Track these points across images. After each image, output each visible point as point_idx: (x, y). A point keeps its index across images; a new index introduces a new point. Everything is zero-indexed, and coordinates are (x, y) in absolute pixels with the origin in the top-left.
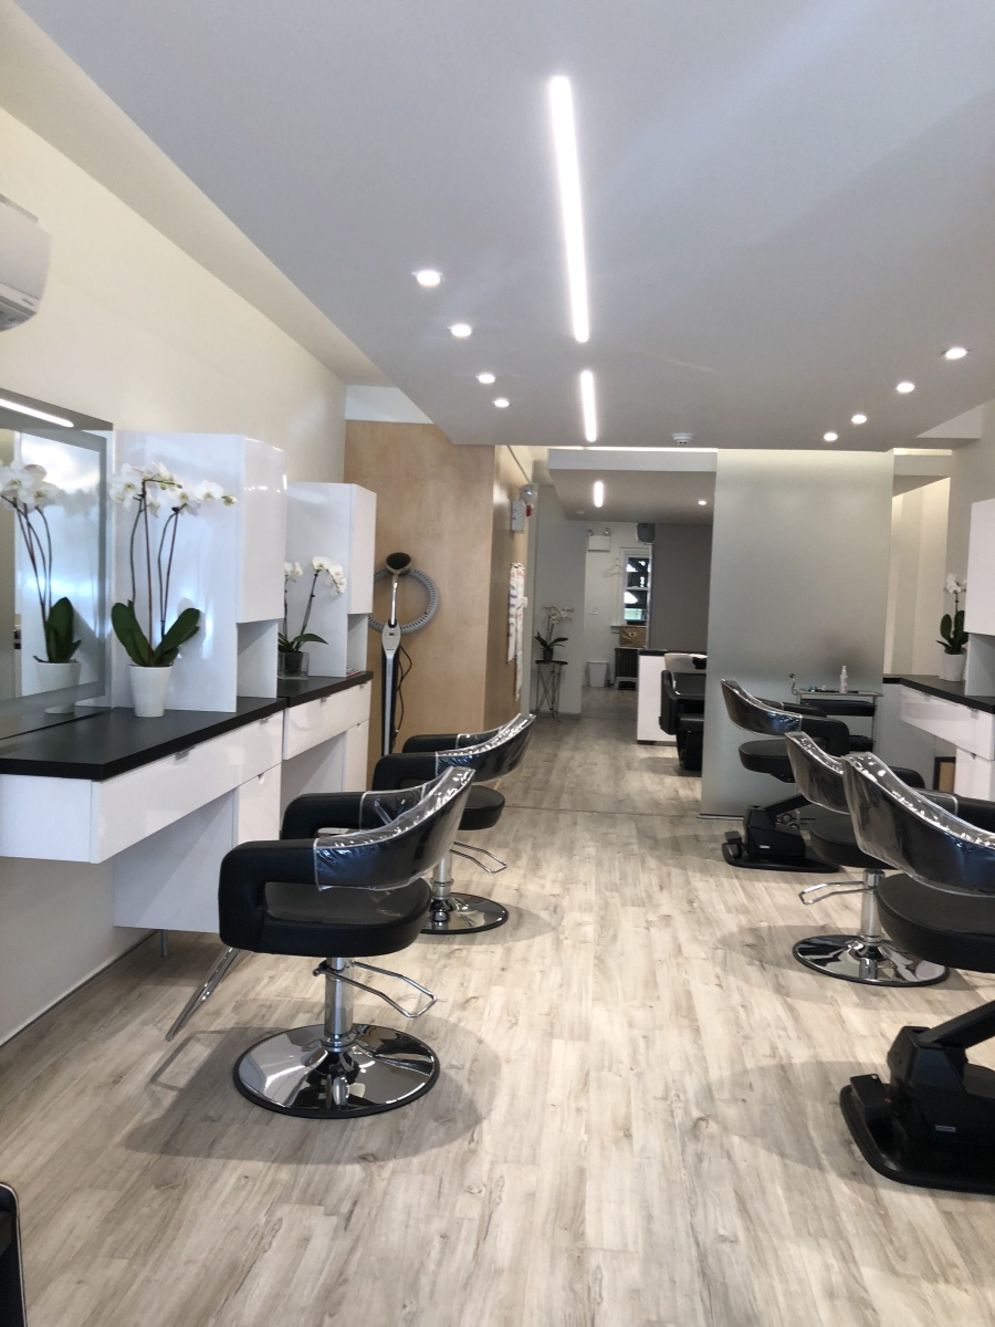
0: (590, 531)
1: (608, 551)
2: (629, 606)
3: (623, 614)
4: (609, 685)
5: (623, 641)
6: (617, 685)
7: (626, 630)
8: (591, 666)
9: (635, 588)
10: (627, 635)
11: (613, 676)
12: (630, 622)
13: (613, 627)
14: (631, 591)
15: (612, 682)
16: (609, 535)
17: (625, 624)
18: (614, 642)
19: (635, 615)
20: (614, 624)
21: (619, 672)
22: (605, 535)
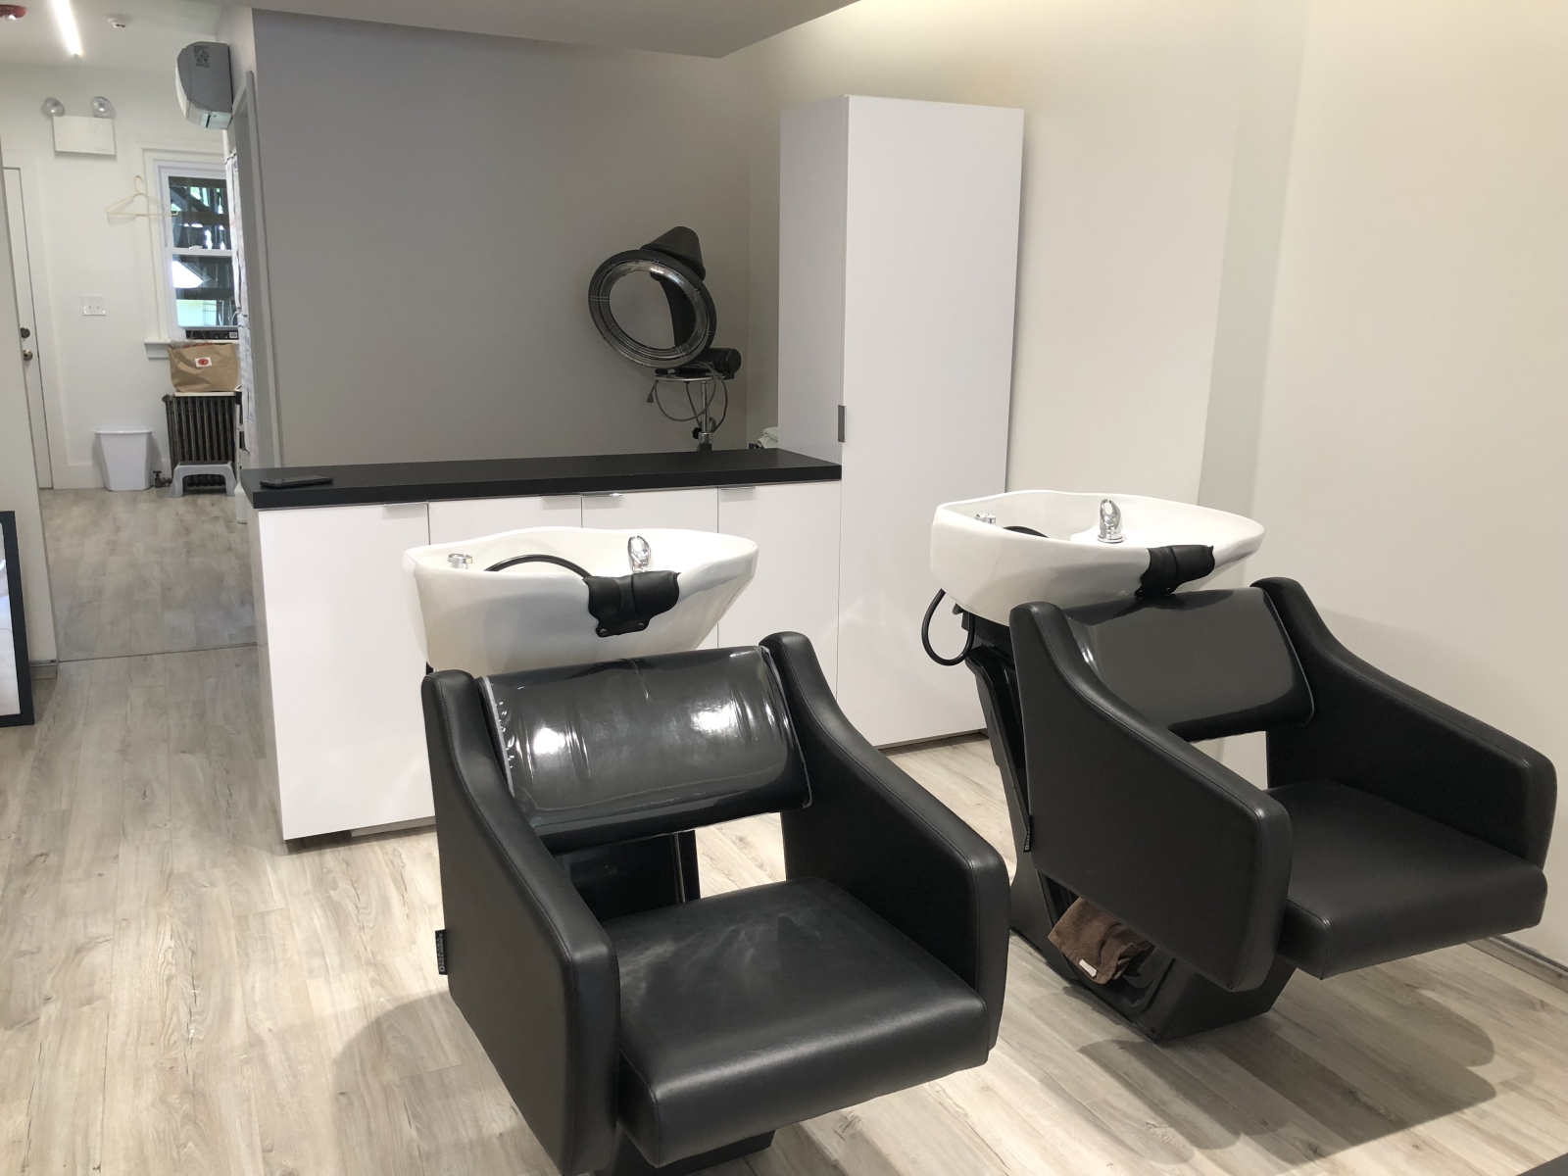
0: (56, 104)
1: (112, 157)
2: (187, 294)
3: (172, 314)
4: (158, 482)
5: (181, 379)
6: (178, 485)
7: (188, 353)
8: (104, 442)
9: (194, 251)
10: (193, 365)
11: (165, 460)
12: (193, 333)
13: (149, 346)
14: (184, 259)
15: (166, 474)
16: (110, 114)
17: (180, 337)
18: (160, 382)
19: (203, 314)
20: (154, 339)
21: (182, 451)
22: (97, 115)
